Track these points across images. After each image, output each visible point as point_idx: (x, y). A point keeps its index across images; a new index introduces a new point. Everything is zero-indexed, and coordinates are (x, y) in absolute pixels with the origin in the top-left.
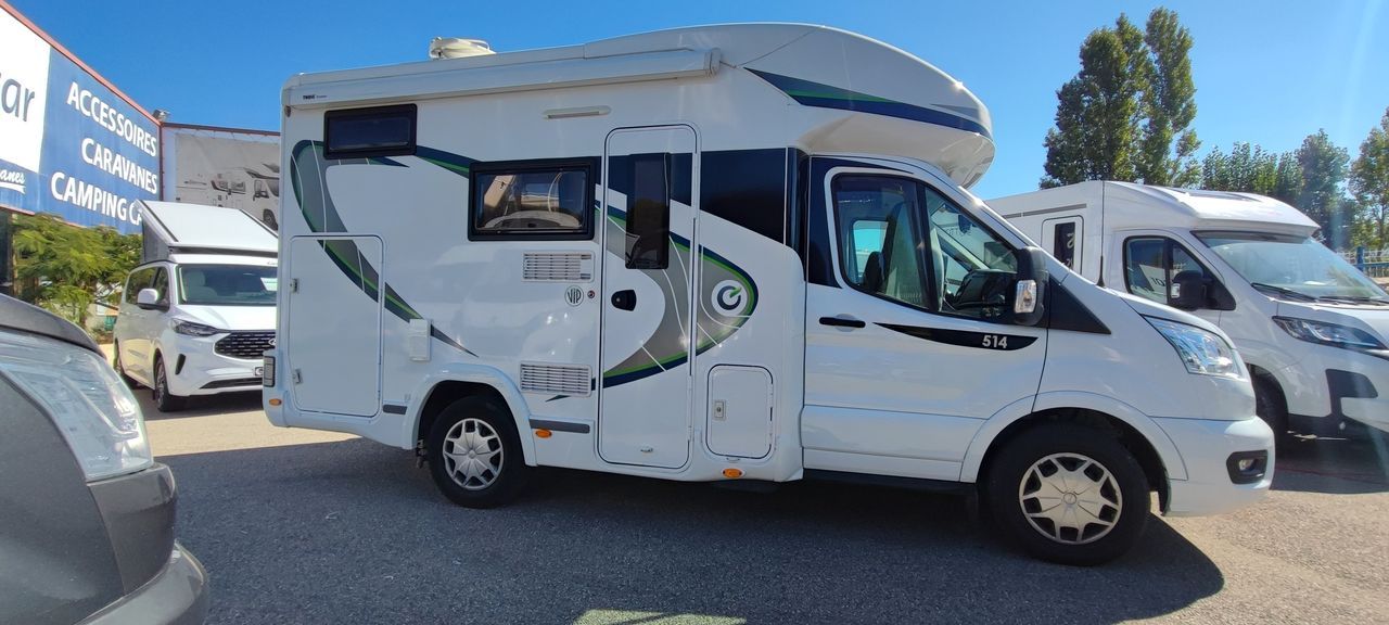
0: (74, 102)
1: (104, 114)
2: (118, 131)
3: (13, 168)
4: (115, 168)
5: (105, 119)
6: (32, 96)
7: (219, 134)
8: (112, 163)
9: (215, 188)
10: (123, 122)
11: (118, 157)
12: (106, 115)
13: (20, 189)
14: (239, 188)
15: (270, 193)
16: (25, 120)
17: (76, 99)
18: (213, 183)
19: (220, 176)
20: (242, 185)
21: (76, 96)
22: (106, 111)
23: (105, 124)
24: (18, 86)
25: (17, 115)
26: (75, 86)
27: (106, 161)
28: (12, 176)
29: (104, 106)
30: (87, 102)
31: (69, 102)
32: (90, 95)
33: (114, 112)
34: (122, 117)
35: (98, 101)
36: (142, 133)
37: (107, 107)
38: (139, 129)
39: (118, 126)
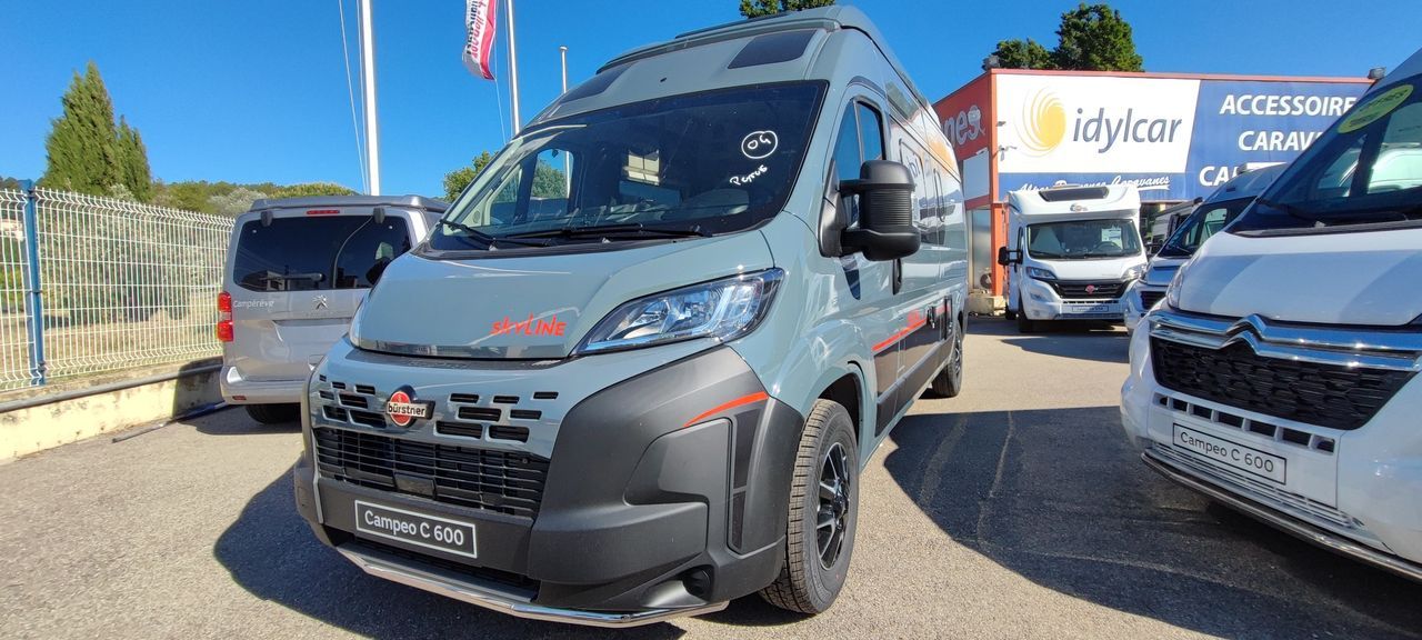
0: (1228, 111)
1: (1271, 105)
2: (1294, 113)
3: (1158, 175)
4: (1288, 144)
5: (1272, 109)
6: (1180, 122)
8: (1283, 143)
10: (1303, 103)
11: (1294, 134)
12: (1275, 105)
13: (1165, 187)
16: (1171, 140)
17: (1232, 108)
21: (1230, 105)
22: (1274, 101)
23: (1274, 113)
24: (1164, 122)
25: (1162, 140)
26: (1230, 98)
27: (1273, 141)
28: (1156, 181)
29: (1271, 98)
30: (1246, 105)
31: (1222, 112)
32: (1249, 97)
33: (1289, 98)
34: (1302, 98)
35: (1263, 97)
36: (1340, 100)
37: (1277, 98)
38: (1334, 99)
39: (1294, 108)
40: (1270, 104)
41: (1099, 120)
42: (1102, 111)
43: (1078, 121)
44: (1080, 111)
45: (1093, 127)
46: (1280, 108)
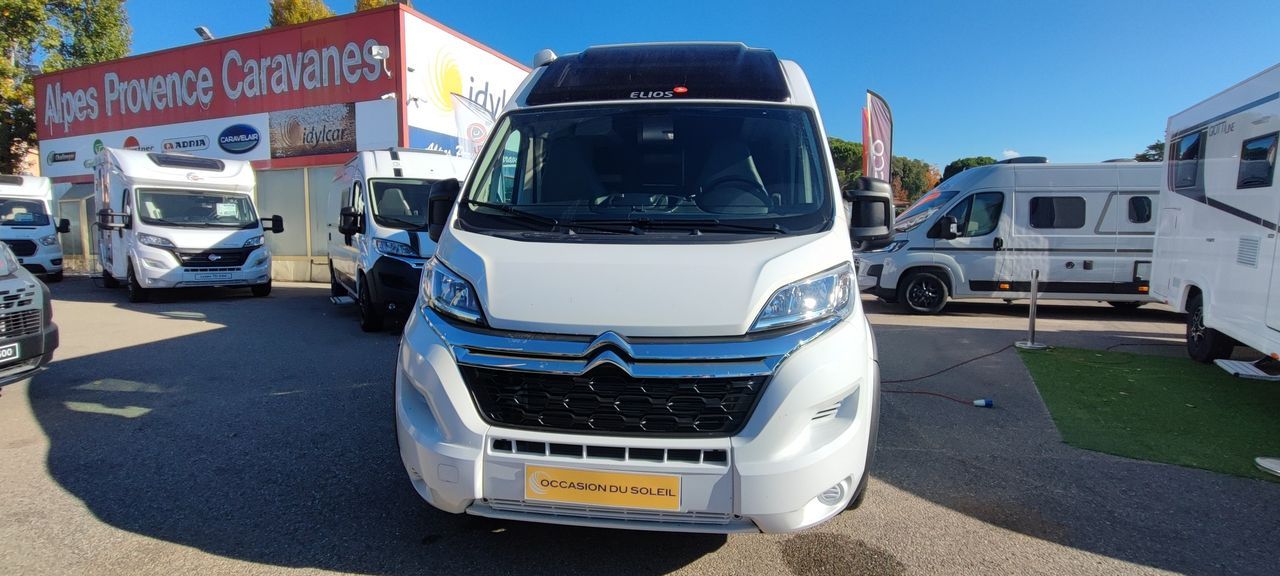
41: (485, 93)
42: (487, 84)
43: (471, 88)
44: (472, 79)
45: (481, 98)
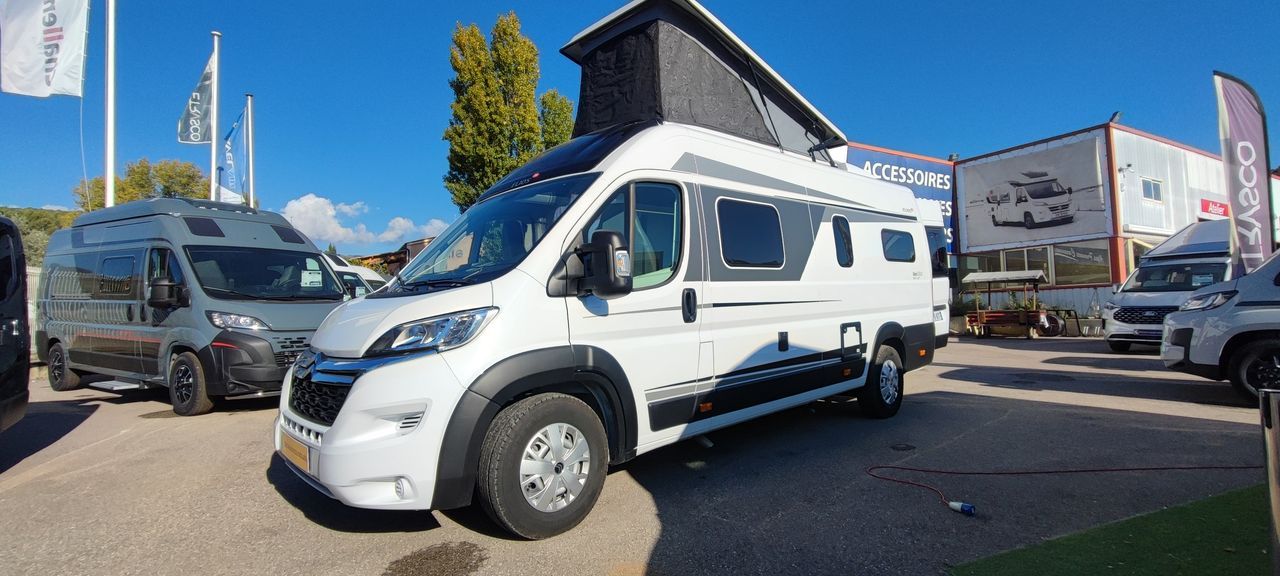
2: (908, 181)
5: (895, 176)
7: (990, 159)
9: (989, 202)
10: (913, 174)
12: (896, 174)
14: (1006, 198)
15: (1029, 198)
17: (869, 171)
18: (988, 199)
19: (991, 192)
20: (1007, 195)
22: (895, 171)
23: (896, 180)
26: (868, 164)
29: (894, 168)
32: (880, 165)
33: (904, 169)
34: (912, 170)
35: (888, 166)
36: (934, 175)
37: (897, 168)
38: (931, 174)
39: (908, 178)
40: (893, 173)
46: (899, 176)
